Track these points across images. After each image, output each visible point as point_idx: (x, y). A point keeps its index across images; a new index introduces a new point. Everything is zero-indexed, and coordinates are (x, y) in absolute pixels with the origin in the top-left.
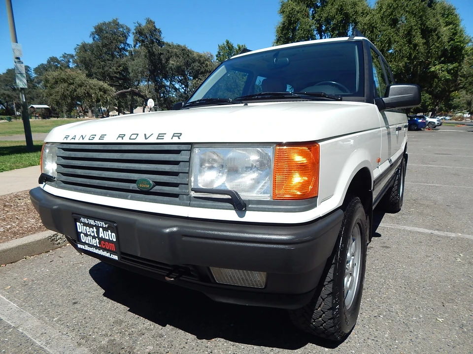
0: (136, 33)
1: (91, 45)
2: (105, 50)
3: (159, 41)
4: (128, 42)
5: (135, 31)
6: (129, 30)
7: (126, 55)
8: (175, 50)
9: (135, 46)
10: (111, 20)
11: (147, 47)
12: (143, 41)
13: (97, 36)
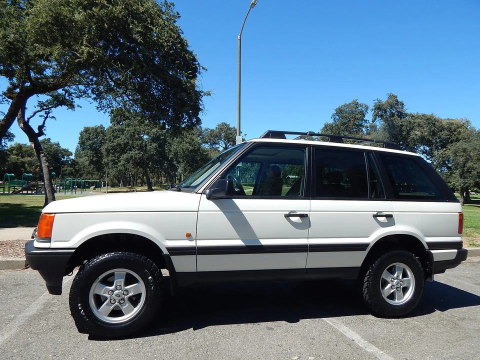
0: (375, 109)
1: (331, 125)
2: (342, 128)
3: (401, 113)
4: (365, 118)
5: (374, 108)
6: (367, 108)
7: (362, 131)
8: (419, 120)
9: (373, 121)
10: (351, 101)
11: (386, 120)
12: (382, 116)
13: (337, 117)
